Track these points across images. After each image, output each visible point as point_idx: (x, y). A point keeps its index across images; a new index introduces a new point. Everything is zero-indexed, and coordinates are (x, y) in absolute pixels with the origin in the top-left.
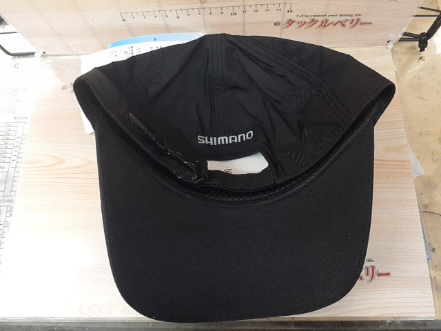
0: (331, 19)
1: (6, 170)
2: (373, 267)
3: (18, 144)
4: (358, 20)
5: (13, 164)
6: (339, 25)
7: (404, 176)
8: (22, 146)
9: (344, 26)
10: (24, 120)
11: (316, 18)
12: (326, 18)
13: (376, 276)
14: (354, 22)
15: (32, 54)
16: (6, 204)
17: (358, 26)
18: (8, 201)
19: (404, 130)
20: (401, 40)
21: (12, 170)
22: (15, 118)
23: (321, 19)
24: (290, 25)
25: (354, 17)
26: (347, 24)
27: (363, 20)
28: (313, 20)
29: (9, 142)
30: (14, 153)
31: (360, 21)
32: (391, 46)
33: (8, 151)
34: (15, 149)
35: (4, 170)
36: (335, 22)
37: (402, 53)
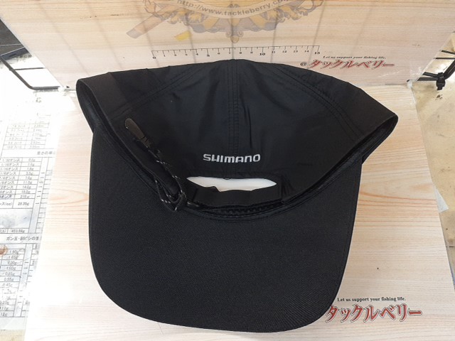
0: (356, 61)
1: (30, 206)
2: (405, 306)
3: (43, 180)
4: (382, 62)
5: (38, 200)
6: (363, 66)
7: (430, 215)
8: (46, 182)
9: (367, 67)
10: (49, 155)
11: (342, 60)
12: (351, 59)
13: (407, 314)
14: (378, 64)
15: (56, 88)
16: (32, 241)
17: (381, 66)
18: (33, 238)
19: (428, 169)
20: (421, 79)
21: (37, 207)
22: (39, 153)
23: (346, 60)
24: (315, 65)
25: (378, 59)
26: (371, 65)
27: (386, 61)
28: (339, 61)
29: (33, 177)
30: (39, 189)
31: (383, 63)
32: (410, 85)
33: (33, 187)
34: (39, 185)
35: (28, 207)
36: (360, 63)
37: (421, 91)
